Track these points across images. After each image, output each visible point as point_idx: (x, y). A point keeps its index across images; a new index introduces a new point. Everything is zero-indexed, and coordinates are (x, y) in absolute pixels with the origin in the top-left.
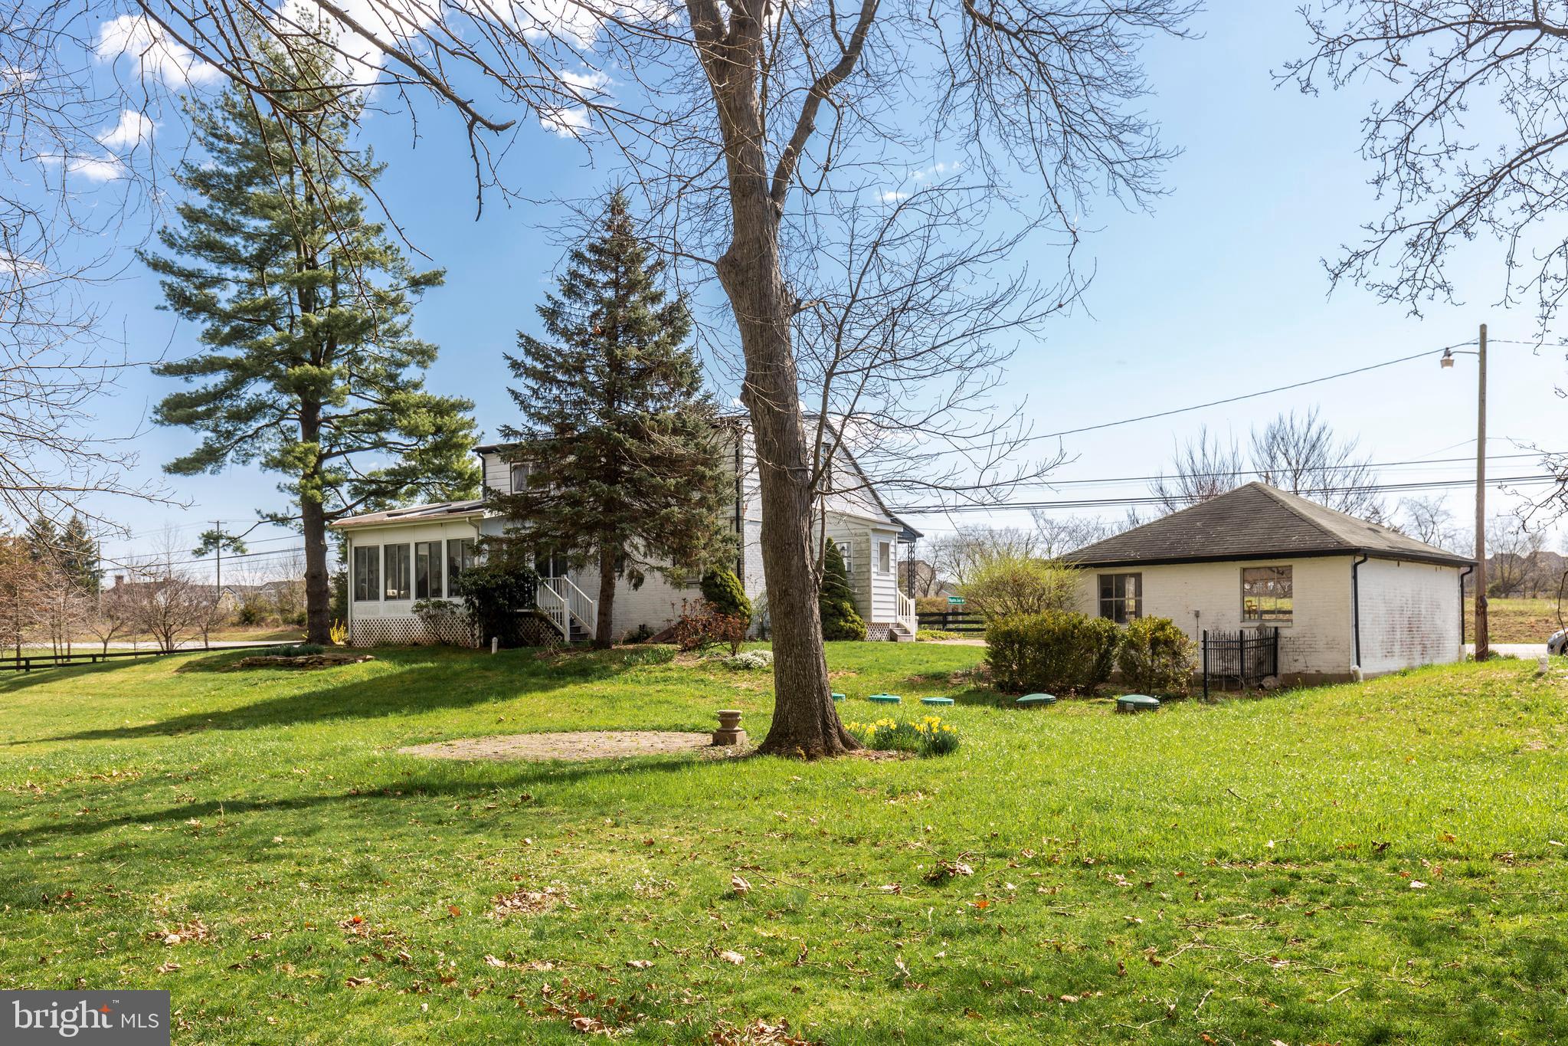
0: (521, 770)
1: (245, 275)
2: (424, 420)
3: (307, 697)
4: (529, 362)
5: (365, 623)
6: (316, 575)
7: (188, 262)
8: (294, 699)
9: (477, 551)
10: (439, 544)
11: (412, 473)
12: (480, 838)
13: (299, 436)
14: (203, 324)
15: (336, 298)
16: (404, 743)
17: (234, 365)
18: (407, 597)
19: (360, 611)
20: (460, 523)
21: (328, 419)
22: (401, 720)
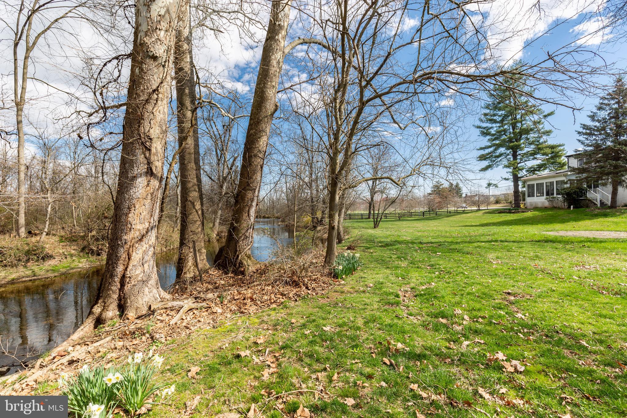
0: (582, 239)
1: (498, 125)
2: (549, 151)
3: (515, 220)
4: (584, 131)
5: (530, 202)
6: (516, 191)
7: (485, 125)
8: (512, 220)
9: (566, 183)
10: (553, 182)
11: (545, 164)
12: (569, 253)
13: (512, 159)
14: (488, 137)
15: (522, 125)
16: (544, 231)
17: (496, 145)
18: (543, 196)
19: (529, 200)
20: (561, 176)
21: (520, 154)
22: (542, 226)
